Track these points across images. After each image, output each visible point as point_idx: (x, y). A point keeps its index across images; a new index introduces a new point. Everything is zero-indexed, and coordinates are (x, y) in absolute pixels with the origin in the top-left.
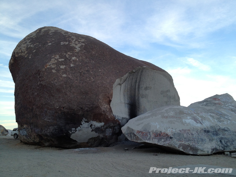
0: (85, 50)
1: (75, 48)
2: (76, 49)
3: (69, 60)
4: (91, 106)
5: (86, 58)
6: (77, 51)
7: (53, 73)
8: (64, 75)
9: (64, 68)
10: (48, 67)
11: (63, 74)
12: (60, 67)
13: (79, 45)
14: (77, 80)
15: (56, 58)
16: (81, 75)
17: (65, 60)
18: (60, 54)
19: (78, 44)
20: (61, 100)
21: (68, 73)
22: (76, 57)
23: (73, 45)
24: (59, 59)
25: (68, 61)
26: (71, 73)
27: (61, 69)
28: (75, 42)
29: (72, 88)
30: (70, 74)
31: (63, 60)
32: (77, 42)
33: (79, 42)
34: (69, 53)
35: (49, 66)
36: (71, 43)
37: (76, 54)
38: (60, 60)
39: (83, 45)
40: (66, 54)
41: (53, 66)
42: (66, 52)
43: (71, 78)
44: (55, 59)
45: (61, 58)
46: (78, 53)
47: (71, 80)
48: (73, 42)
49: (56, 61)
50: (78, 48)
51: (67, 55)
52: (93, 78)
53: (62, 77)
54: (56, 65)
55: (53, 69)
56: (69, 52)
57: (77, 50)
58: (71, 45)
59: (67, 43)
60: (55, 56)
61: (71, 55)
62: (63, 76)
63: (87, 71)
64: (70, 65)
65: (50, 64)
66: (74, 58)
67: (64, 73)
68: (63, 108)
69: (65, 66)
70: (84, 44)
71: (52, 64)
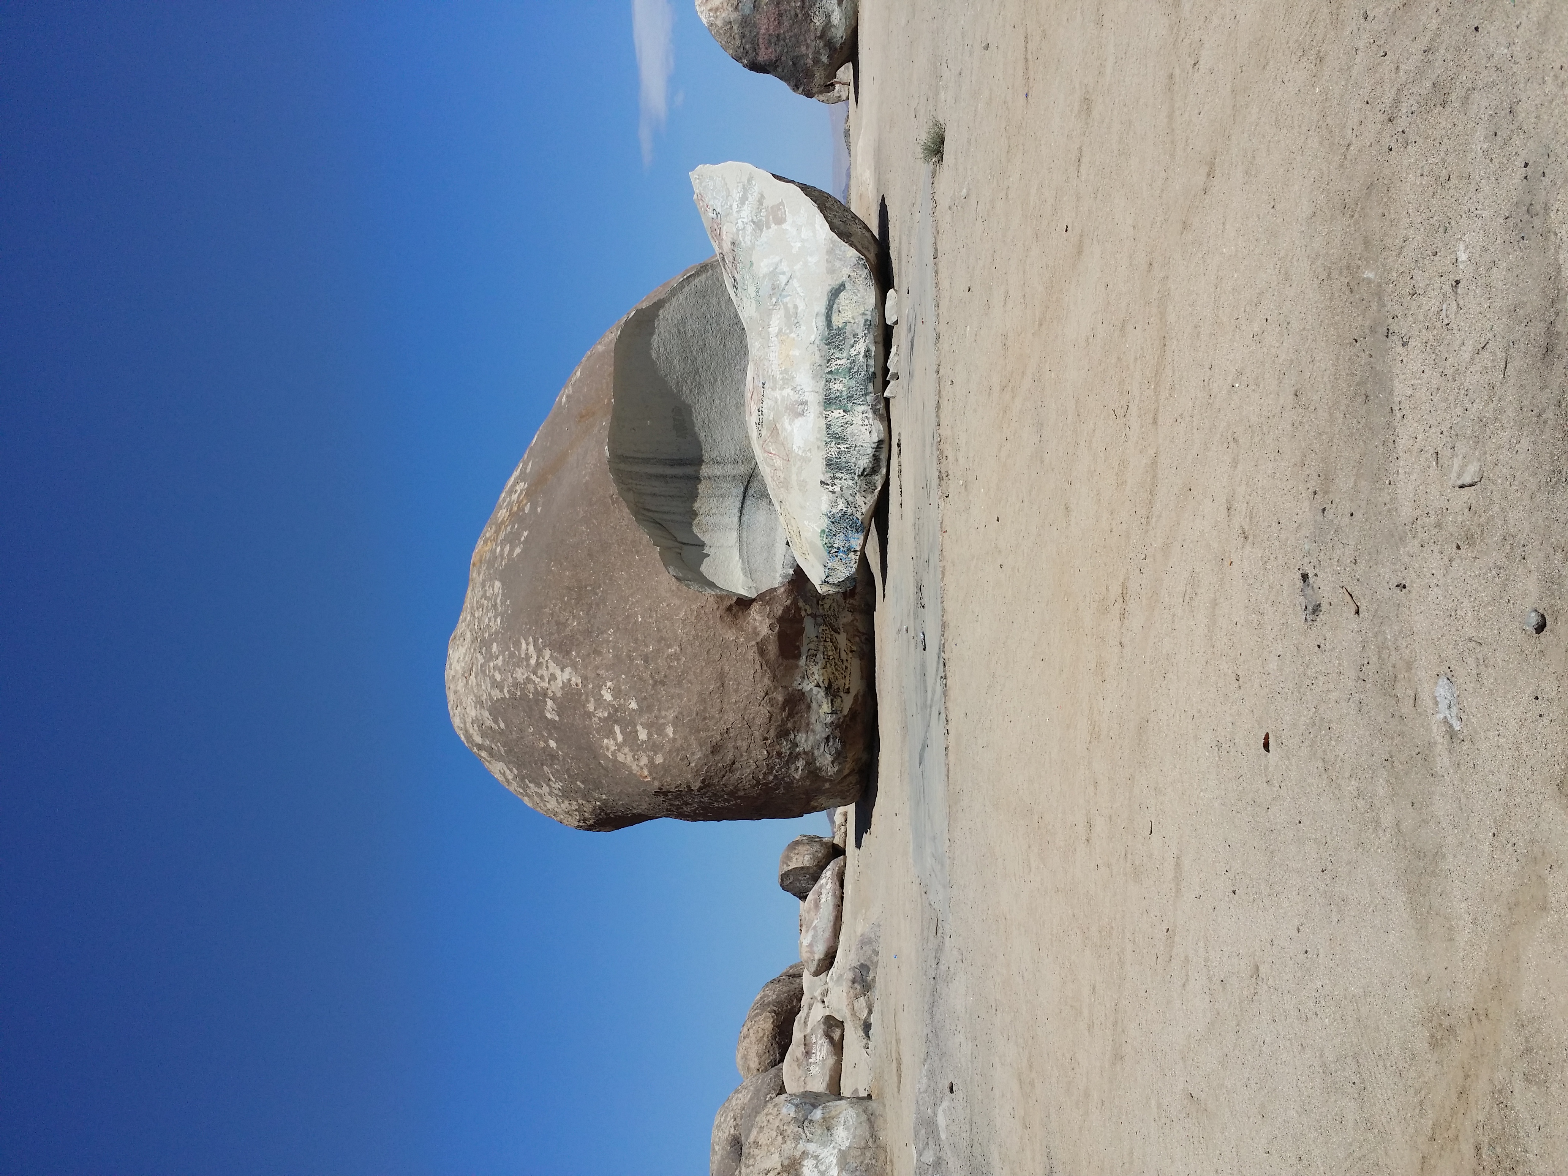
0: (568, 653)
1: (567, 685)
2: (570, 680)
3: (616, 710)
4: (758, 667)
5: (597, 652)
6: (576, 680)
7: (664, 762)
8: (670, 731)
9: (646, 731)
10: (646, 773)
11: (667, 735)
12: (643, 742)
13: (554, 668)
14: (680, 696)
15: (613, 748)
16: (663, 683)
17: (616, 722)
18: (598, 733)
19: (551, 670)
20: (745, 744)
21: (662, 721)
22: (600, 688)
23: (556, 687)
24: (615, 739)
25: (618, 714)
26: (659, 710)
27: (649, 739)
28: (542, 678)
29: (707, 715)
30: (663, 713)
31: (617, 729)
32: (540, 673)
33: (538, 664)
34: (591, 707)
35: (642, 768)
36: (549, 692)
37: (590, 686)
38: (620, 738)
39: (551, 655)
40: (595, 717)
41: (644, 761)
42: (590, 715)
43: (675, 714)
44: (619, 750)
45: (611, 734)
47: (681, 713)
48: (545, 685)
49: (626, 750)
50: (566, 676)
51: (600, 715)
52: (670, 646)
53: (674, 739)
54: (637, 751)
55: (651, 760)
56: (584, 706)
57: (573, 679)
58: (559, 695)
59: (550, 703)
60: (608, 750)
61: (595, 700)
62: (671, 735)
63: (646, 661)
64: (633, 710)
65: (634, 767)
66: (608, 697)
67: (661, 730)
68: (766, 739)
69: (639, 728)
70: (547, 653)
71: (636, 763)
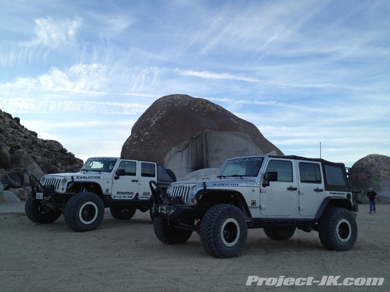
3: (142, 136)
5: (157, 131)
11: (133, 149)
16: (146, 148)
17: (139, 136)
19: (156, 119)
21: (136, 148)
22: (148, 132)
23: (152, 120)
26: (139, 147)
32: (157, 116)
34: (144, 129)
37: (149, 129)
40: (142, 131)
45: (136, 135)
46: (151, 128)
50: (154, 123)
52: (154, 149)
57: (152, 125)
63: (152, 143)
64: (141, 140)
66: (146, 134)
69: (136, 142)
70: (161, 118)
